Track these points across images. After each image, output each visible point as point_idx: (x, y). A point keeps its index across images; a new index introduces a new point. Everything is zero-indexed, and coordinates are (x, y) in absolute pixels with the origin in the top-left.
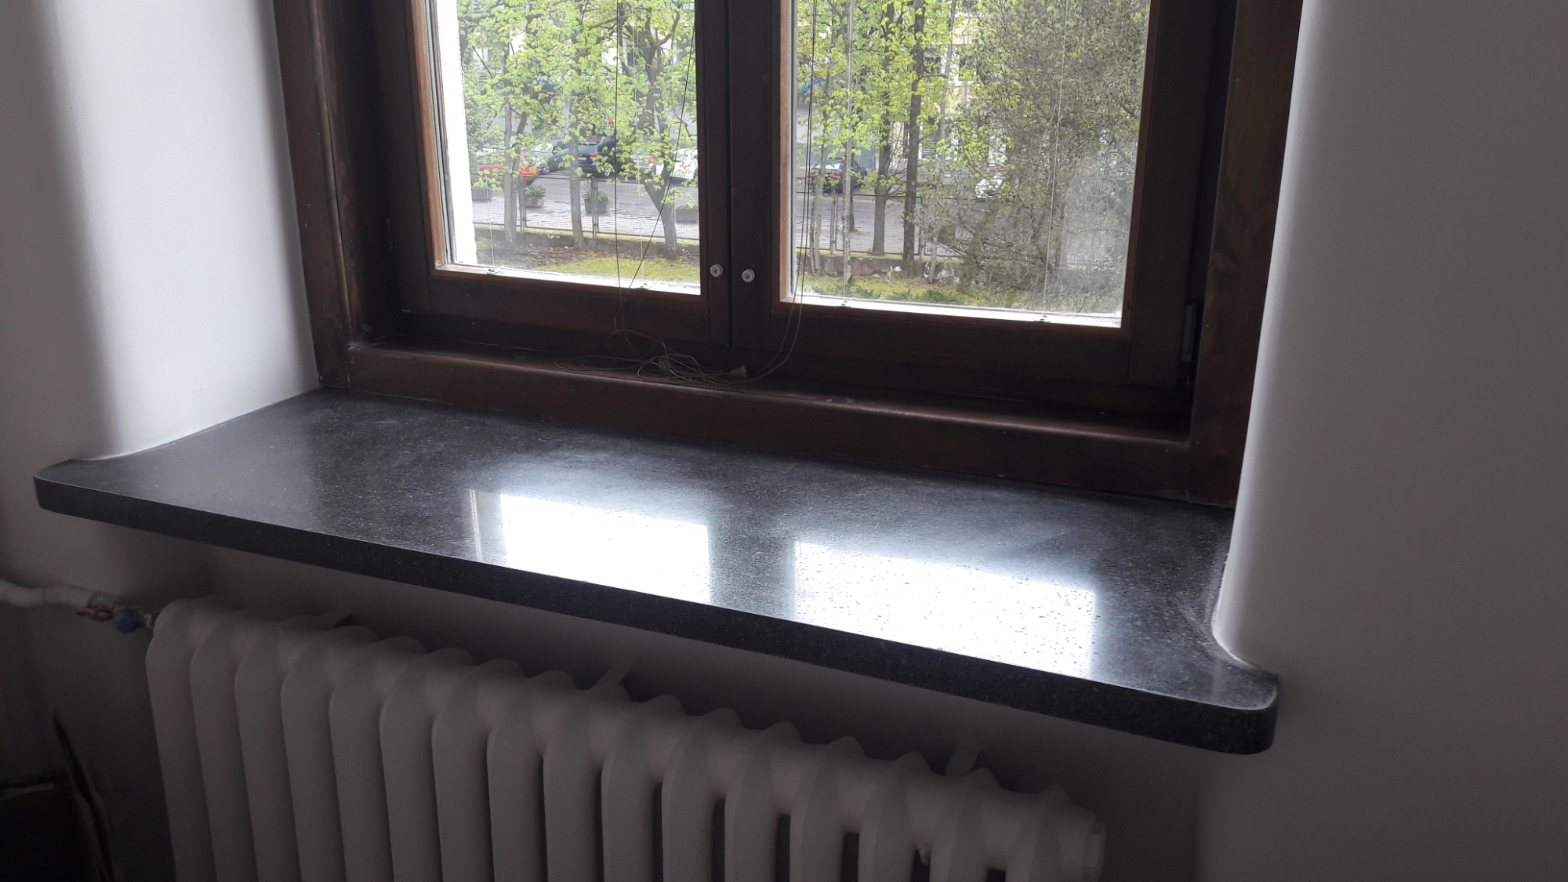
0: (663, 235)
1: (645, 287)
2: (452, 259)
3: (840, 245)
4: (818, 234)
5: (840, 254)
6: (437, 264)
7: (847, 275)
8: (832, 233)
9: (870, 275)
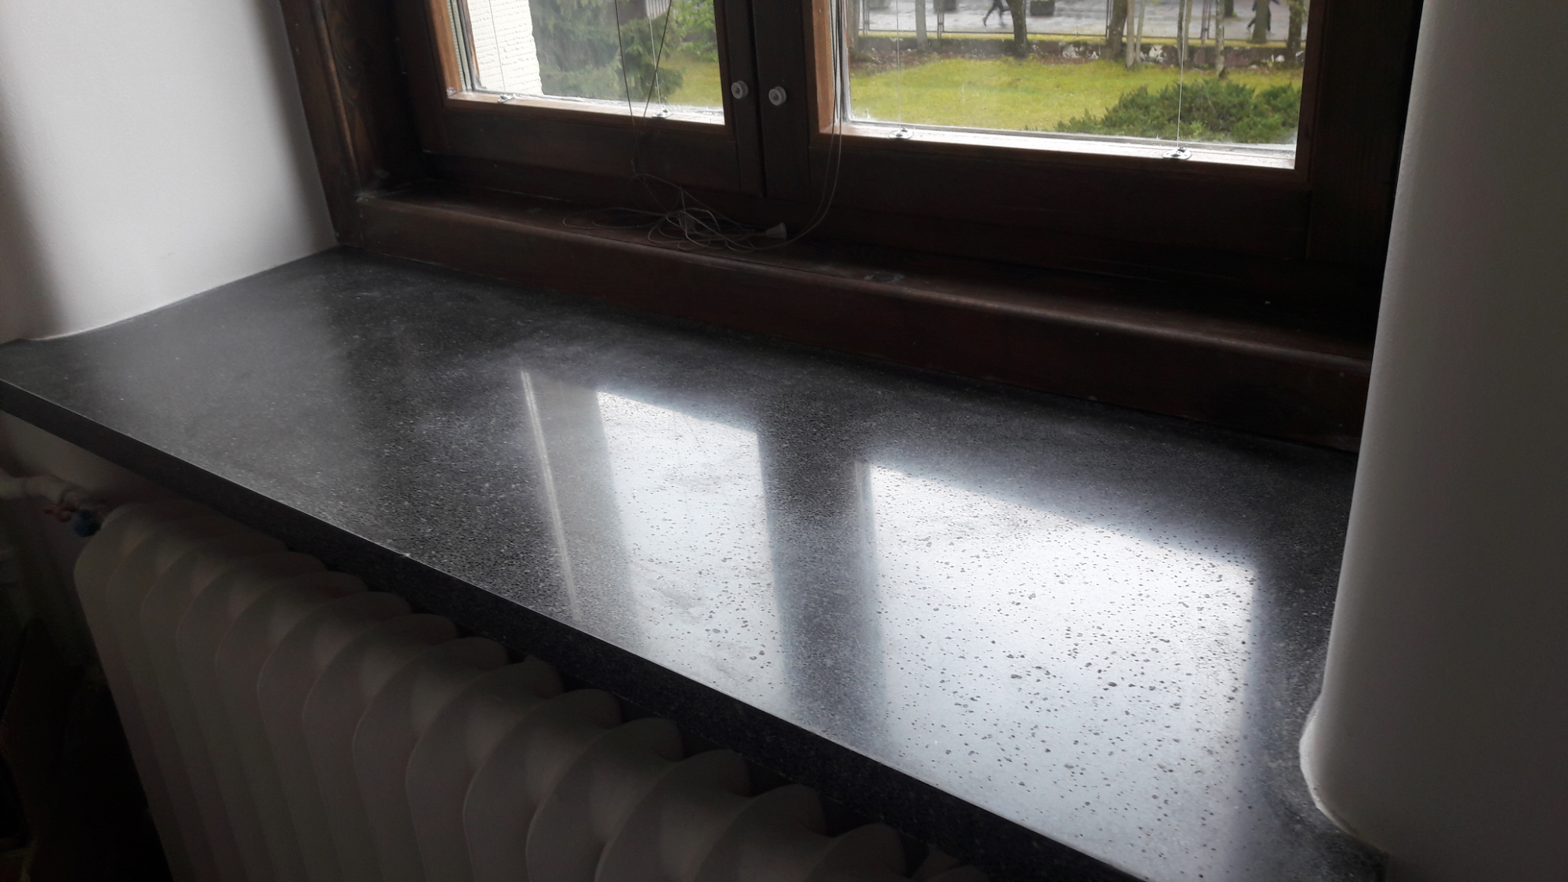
0: (1013, 31)
1: (664, 115)
2: (472, 85)
3: (1212, 32)
4: (1188, 21)
5: (1212, 43)
6: (450, 92)
7: (1220, 67)
8: (1204, 20)
9: (1246, 66)
